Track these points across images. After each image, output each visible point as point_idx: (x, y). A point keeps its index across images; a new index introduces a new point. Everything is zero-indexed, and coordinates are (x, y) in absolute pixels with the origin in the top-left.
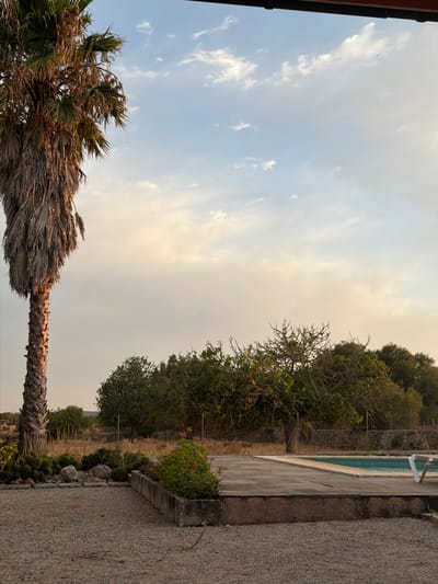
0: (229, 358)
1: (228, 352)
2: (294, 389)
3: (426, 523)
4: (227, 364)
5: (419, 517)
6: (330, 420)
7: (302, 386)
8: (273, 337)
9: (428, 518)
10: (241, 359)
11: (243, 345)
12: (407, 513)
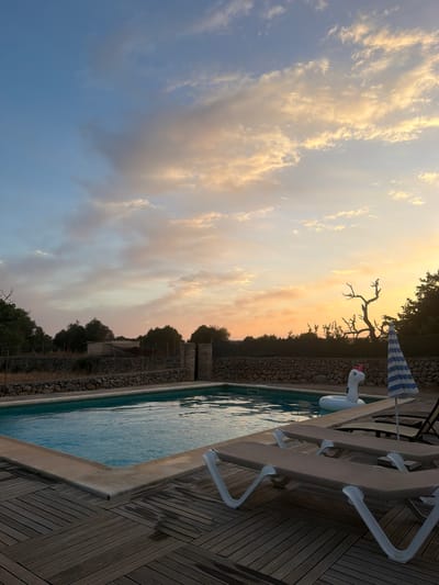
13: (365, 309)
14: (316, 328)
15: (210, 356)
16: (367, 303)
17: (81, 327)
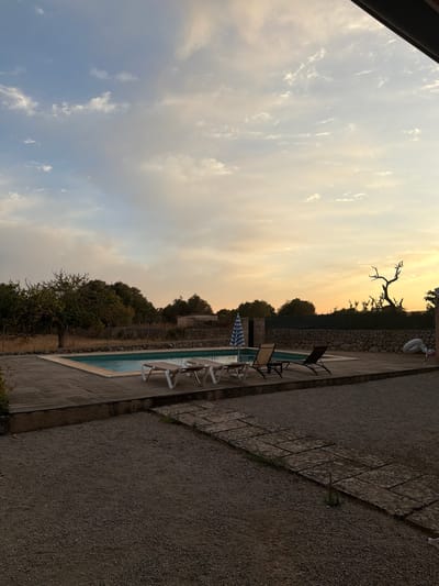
0: (24, 291)
1: (23, 286)
2: (65, 310)
3: (154, 417)
4: (23, 294)
5: (149, 411)
6: (86, 326)
7: (71, 307)
8: (54, 279)
9: (155, 412)
10: (32, 291)
11: (34, 283)
12: (141, 409)
13: (385, 289)
14: (356, 304)
15: (263, 329)
16: (388, 283)
17: (184, 302)
